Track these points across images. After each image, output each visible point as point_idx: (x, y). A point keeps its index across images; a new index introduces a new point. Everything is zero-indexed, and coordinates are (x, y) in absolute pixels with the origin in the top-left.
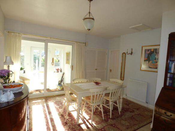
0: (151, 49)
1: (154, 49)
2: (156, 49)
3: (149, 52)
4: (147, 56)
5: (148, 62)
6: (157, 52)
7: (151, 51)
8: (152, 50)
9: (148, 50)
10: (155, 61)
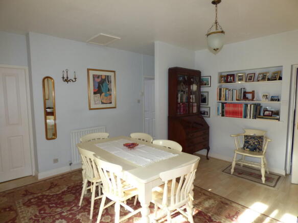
0: (101, 76)
1: (106, 76)
2: (108, 76)
3: (99, 80)
4: (97, 85)
5: (99, 95)
6: (110, 80)
7: (101, 78)
8: (104, 78)
9: (98, 77)
10: (108, 92)
